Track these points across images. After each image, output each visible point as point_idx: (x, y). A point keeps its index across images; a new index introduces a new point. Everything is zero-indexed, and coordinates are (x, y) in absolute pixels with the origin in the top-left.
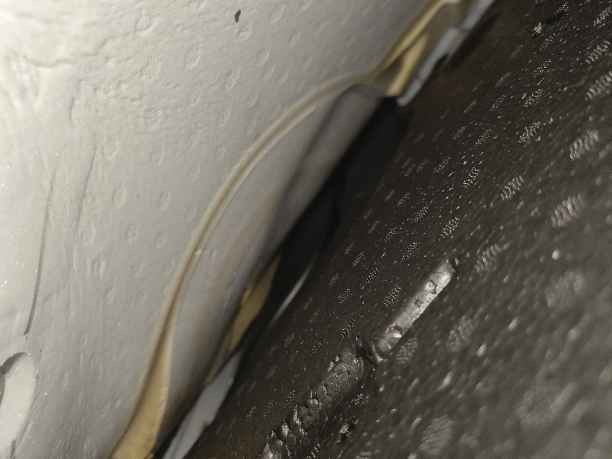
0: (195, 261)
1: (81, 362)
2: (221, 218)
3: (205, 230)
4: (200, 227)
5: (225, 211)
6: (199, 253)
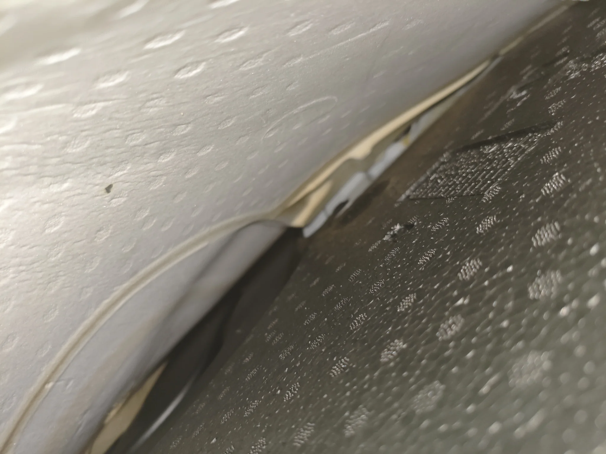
0: (44, 394)
2: (82, 350)
4: (54, 361)
5: (88, 342)
6: (49, 386)
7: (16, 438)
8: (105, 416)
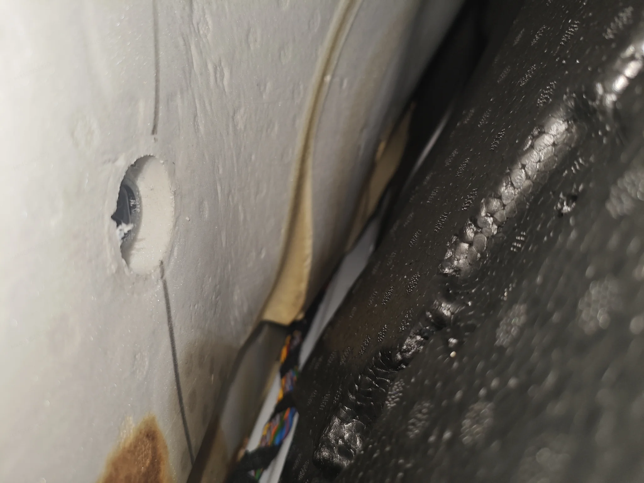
0: (325, 89)
1: (220, 195)
3: (332, 49)
6: (328, 78)
7: (312, 143)
8: (375, 151)
